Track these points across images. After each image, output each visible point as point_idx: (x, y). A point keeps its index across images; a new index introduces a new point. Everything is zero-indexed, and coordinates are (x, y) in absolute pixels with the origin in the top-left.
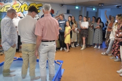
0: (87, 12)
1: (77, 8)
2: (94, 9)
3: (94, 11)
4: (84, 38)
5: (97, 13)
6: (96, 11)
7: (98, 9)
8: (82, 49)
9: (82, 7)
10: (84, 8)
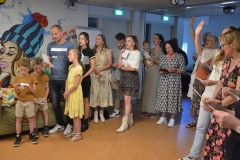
0: (148, 27)
1: (119, 13)
2: (166, 18)
3: (165, 24)
4: (127, 99)
5: (173, 28)
6: (172, 22)
7: (176, 18)
8: (122, 129)
9: (132, 12)
10: (137, 14)
